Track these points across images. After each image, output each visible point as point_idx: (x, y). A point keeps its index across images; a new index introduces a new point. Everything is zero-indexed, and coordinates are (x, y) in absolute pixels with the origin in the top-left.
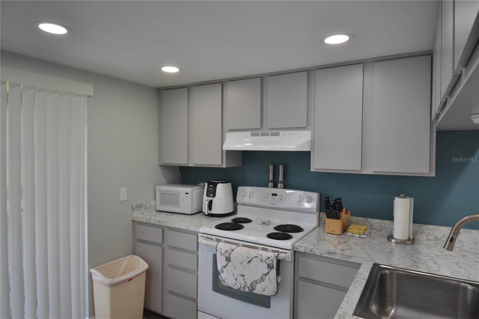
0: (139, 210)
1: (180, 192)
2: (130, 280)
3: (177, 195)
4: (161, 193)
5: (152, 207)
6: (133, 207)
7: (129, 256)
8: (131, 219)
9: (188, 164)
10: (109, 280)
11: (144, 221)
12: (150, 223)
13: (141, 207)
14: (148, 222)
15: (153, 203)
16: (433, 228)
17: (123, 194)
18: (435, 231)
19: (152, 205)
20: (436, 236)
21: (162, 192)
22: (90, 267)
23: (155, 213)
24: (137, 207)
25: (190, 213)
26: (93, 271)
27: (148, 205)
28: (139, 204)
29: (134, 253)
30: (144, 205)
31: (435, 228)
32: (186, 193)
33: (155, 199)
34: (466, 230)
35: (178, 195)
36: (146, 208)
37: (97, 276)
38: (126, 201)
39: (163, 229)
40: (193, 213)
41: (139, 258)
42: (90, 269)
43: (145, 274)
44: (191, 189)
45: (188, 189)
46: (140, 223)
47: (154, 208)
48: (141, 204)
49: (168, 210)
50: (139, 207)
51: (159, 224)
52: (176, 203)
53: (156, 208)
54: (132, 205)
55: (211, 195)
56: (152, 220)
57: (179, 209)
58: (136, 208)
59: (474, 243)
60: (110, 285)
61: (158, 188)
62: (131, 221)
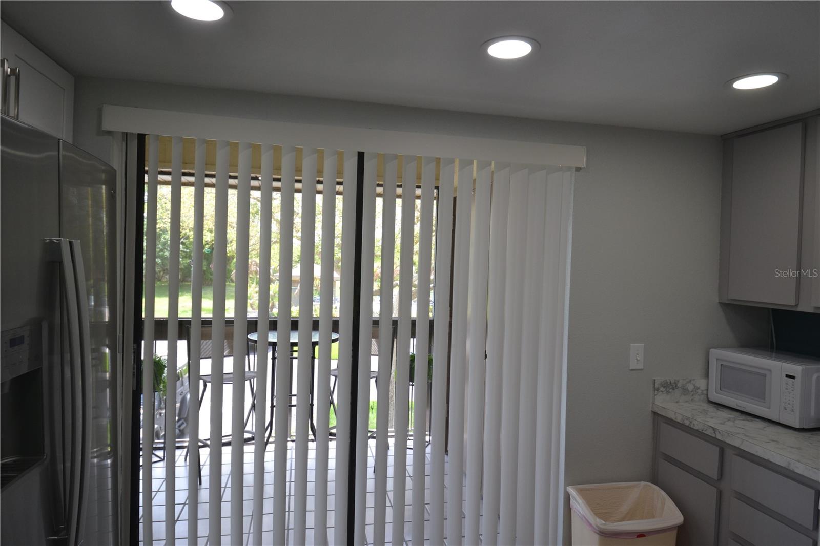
0: (668, 392)
1: (770, 371)
2: (641, 535)
3: (762, 376)
4: (721, 365)
5: (699, 391)
6: (656, 386)
7: (643, 483)
8: (651, 409)
9: (797, 305)
10: (598, 520)
11: (679, 420)
12: (692, 426)
13: (673, 389)
14: (687, 423)
15: (701, 383)
17: (636, 355)
19: (699, 388)
21: (724, 363)
22: (568, 482)
23: (706, 406)
24: (664, 387)
25: (797, 426)
26: (571, 490)
27: (690, 387)
28: (668, 381)
29: (655, 480)
30: (679, 385)
32: (788, 376)
33: (707, 375)
35: (765, 376)
36: (685, 391)
37: (579, 505)
38: (641, 370)
39: (723, 448)
40: (805, 427)
41: (663, 493)
42: (568, 486)
43: (674, 533)
44: (804, 367)
45: (796, 368)
46: (670, 422)
47: (702, 394)
48: (673, 381)
49: (737, 405)
50: (669, 386)
51: (714, 436)
52: (761, 395)
53: (707, 395)
54: (655, 380)
56: (696, 422)
57: (766, 409)
58: (662, 389)
60: (600, 532)
61: (715, 353)
62: (651, 412)
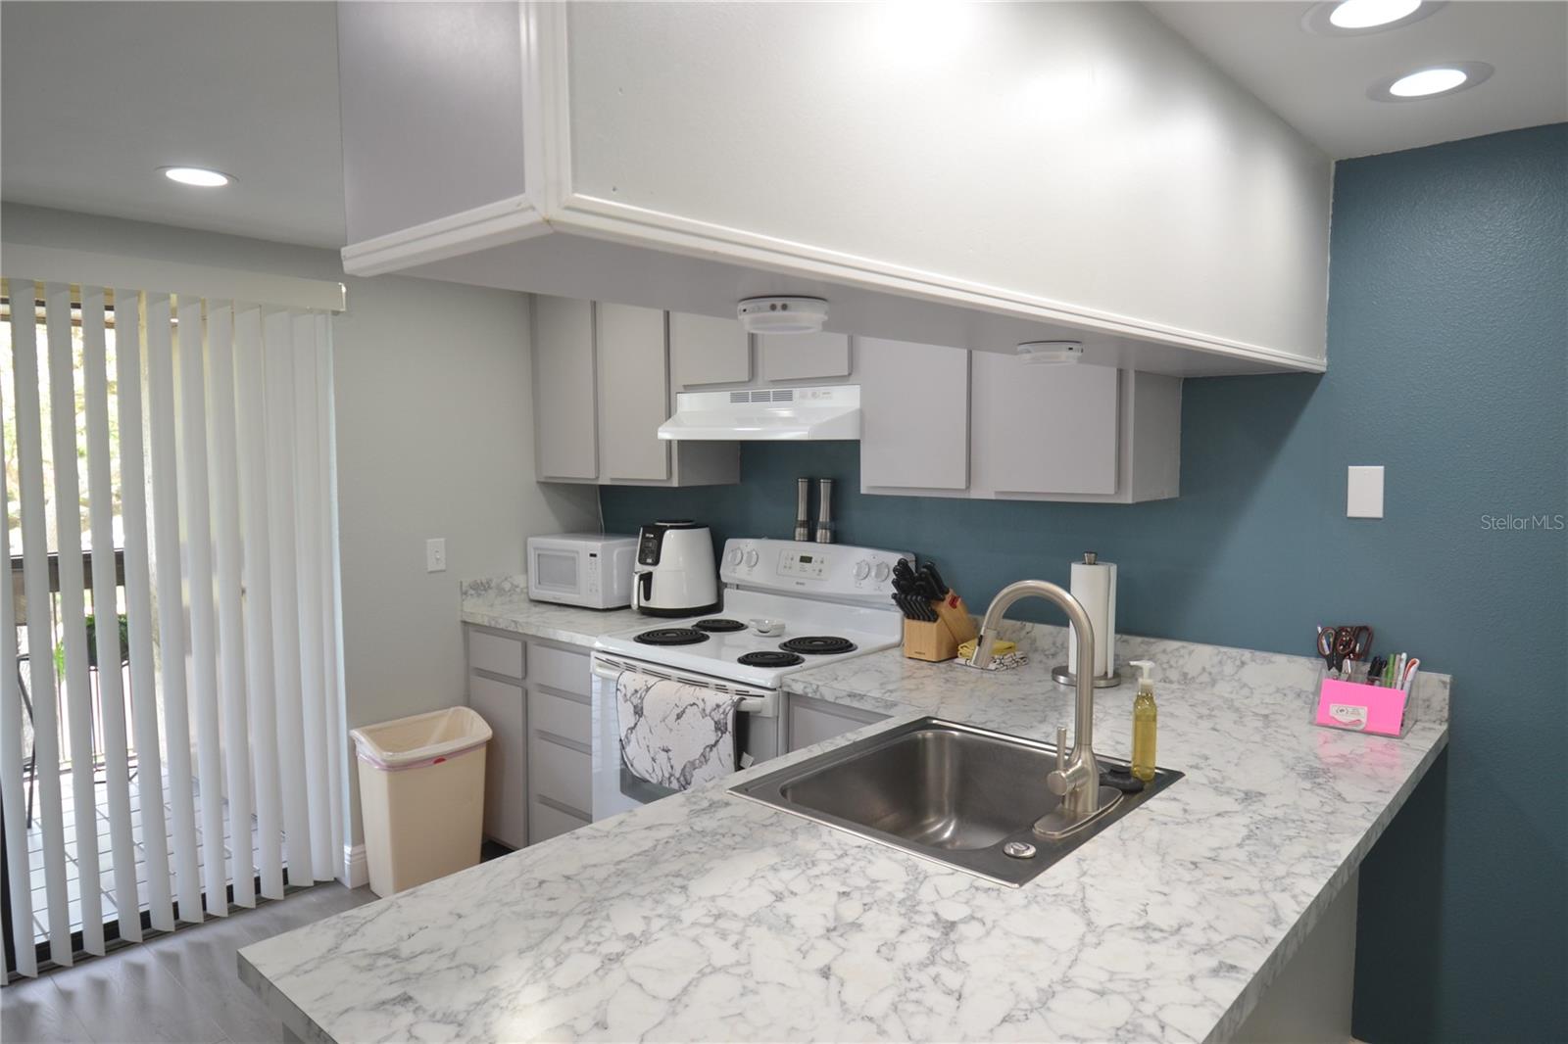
0: (479, 595)
1: (577, 552)
2: (439, 760)
3: (571, 559)
4: (539, 555)
5: (518, 590)
6: (464, 589)
7: (452, 709)
8: (459, 619)
9: (597, 478)
10: (385, 753)
11: (486, 624)
12: (498, 626)
13: (485, 590)
14: (493, 624)
15: (520, 580)
16: (1177, 649)
17: (435, 552)
18: (1182, 656)
19: (517, 587)
20: (1186, 670)
21: (540, 552)
22: (352, 725)
23: (526, 605)
24: (474, 589)
25: (601, 607)
26: (356, 733)
27: (507, 586)
28: (479, 581)
29: (468, 705)
30: (493, 585)
31: (1183, 647)
32: (592, 555)
33: (526, 571)
34: (1258, 654)
35: (574, 559)
36: (501, 591)
37: (366, 749)
38: (444, 571)
39: (527, 643)
40: (610, 607)
41: (473, 713)
42: (352, 729)
43: (483, 751)
44: (605, 543)
45: (596, 545)
46: (481, 628)
47: (522, 592)
48: (484, 581)
49: (555, 598)
50: (480, 588)
51: (515, 630)
52: (570, 580)
53: (528, 593)
54: (461, 582)
55: (649, 561)
56: (500, 620)
57: (577, 596)
58: (473, 592)
59: (1278, 690)
60: (389, 767)
61: (533, 541)
62: (460, 623)
